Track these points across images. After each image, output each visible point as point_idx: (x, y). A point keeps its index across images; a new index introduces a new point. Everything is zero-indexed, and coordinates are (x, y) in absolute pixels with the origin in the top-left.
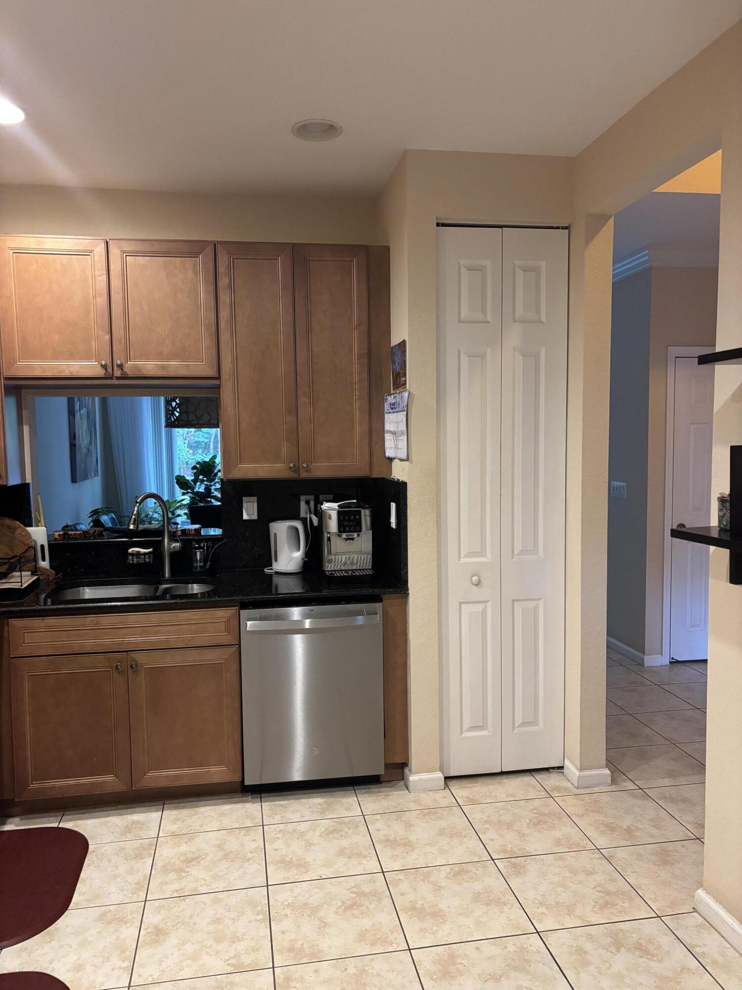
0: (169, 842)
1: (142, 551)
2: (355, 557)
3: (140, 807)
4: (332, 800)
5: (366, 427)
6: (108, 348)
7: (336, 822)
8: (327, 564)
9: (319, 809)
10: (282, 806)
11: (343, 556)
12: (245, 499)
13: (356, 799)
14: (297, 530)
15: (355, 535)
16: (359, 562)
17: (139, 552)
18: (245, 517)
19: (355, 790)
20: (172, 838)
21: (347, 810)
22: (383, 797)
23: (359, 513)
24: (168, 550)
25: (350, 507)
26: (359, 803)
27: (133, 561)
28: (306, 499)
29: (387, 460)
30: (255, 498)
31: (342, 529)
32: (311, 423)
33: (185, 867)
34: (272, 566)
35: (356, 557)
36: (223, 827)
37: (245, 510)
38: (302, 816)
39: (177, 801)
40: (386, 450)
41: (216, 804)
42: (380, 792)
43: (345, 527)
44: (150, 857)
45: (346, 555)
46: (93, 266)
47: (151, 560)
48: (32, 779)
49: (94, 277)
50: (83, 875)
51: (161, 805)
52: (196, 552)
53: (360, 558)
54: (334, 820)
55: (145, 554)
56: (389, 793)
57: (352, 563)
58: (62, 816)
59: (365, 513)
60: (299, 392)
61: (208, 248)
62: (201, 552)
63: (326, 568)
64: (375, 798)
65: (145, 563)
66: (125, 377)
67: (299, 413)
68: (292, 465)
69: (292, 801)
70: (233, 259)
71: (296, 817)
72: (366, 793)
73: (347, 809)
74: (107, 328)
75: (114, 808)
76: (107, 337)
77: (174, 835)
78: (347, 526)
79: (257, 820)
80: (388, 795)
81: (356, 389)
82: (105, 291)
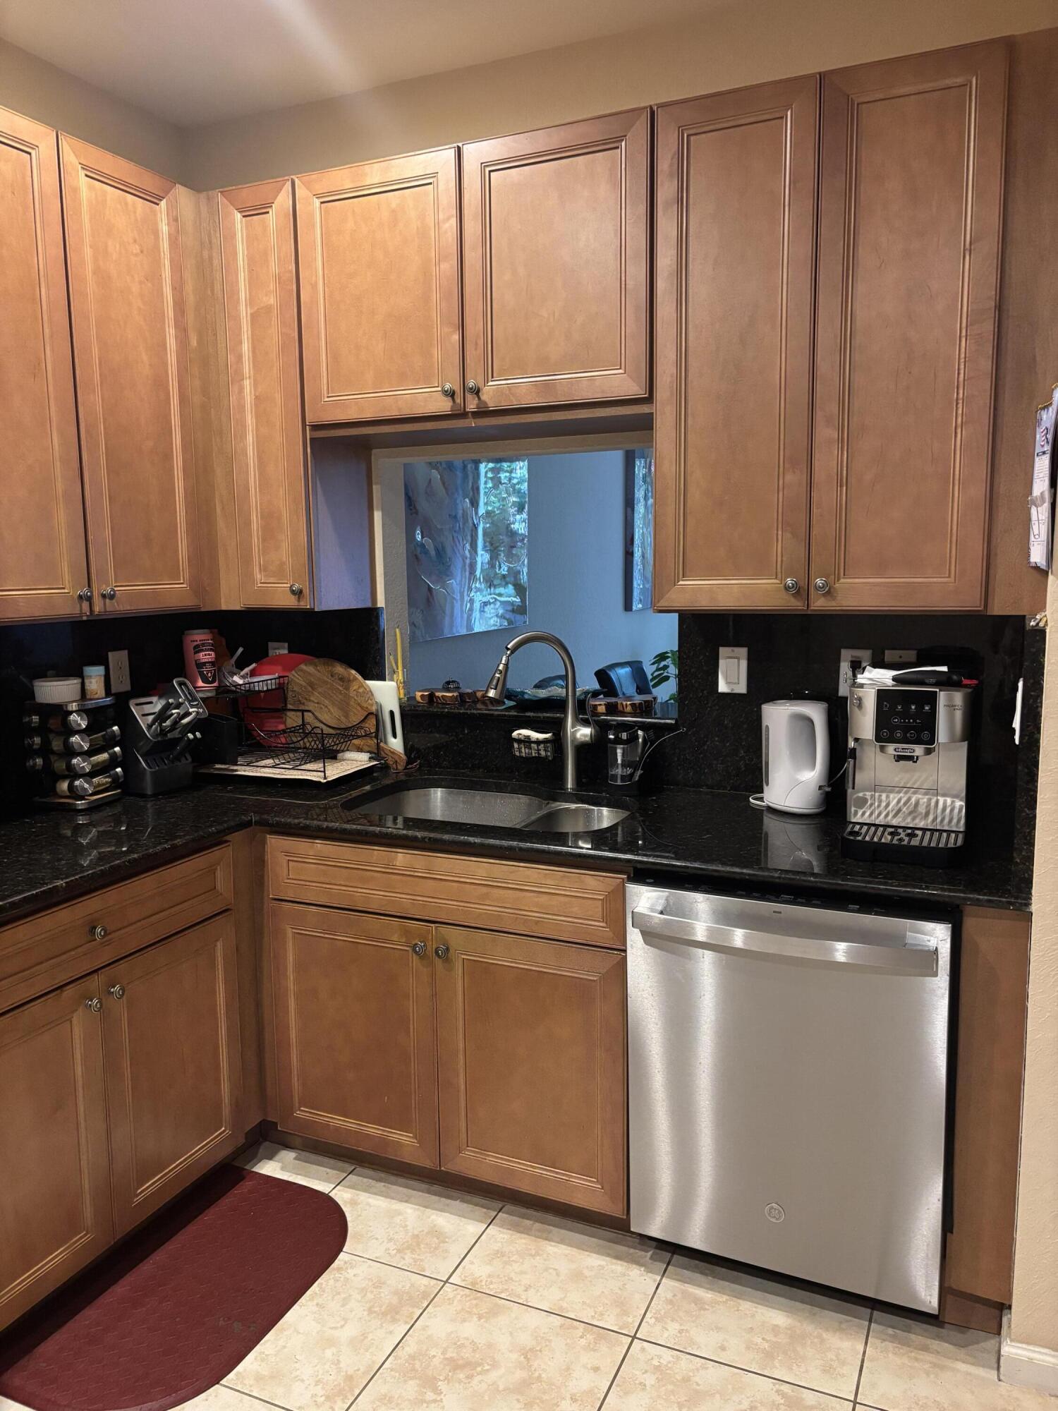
0: (455, 1302)
1: (535, 735)
2: (921, 802)
3: (463, 1201)
4: (809, 1328)
5: (978, 491)
6: (456, 359)
7: (784, 1395)
8: (853, 809)
9: (767, 1341)
10: (697, 1301)
11: (892, 796)
12: (723, 651)
13: (861, 1348)
14: (810, 721)
15: (918, 750)
16: (932, 812)
17: (528, 737)
18: (723, 687)
19: (870, 1321)
20: (467, 1296)
21: (824, 1371)
22: (926, 1366)
23: (932, 699)
24: (572, 741)
25: (922, 683)
26: (863, 1361)
27: (520, 752)
28: (852, 657)
29: (1032, 570)
30: (743, 651)
31: (885, 732)
32: (841, 486)
33: (441, 1378)
34: (762, 792)
35: (924, 800)
36: (561, 1308)
37: (722, 673)
38: (723, 1348)
39: (524, 1210)
40: (1032, 548)
41: (580, 1247)
42: (925, 1349)
43: (892, 729)
44: (406, 1323)
45: (899, 792)
46: (436, 201)
47: (549, 754)
48: (299, 1103)
49: (438, 224)
50: (290, 1316)
51: (494, 1210)
52: (616, 749)
53: (933, 804)
54: (785, 1388)
55: (538, 742)
56: (949, 1363)
57: (913, 812)
58: (350, 1174)
59: (950, 699)
60: (819, 415)
61: (638, 123)
62: (623, 749)
63: (852, 817)
64: (905, 1360)
65: (539, 758)
66: (483, 413)
67: (816, 464)
68: (789, 582)
69: (725, 1298)
70: (688, 136)
71: (706, 1342)
72: (894, 1338)
73: (827, 1370)
74: (456, 319)
75: (424, 1186)
76: (456, 337)
77: (473, 1289)
78: (897, 727)
79: (630, 1320)
80: (942, 1368)
81: (957, 399)
82: (454, 249)
